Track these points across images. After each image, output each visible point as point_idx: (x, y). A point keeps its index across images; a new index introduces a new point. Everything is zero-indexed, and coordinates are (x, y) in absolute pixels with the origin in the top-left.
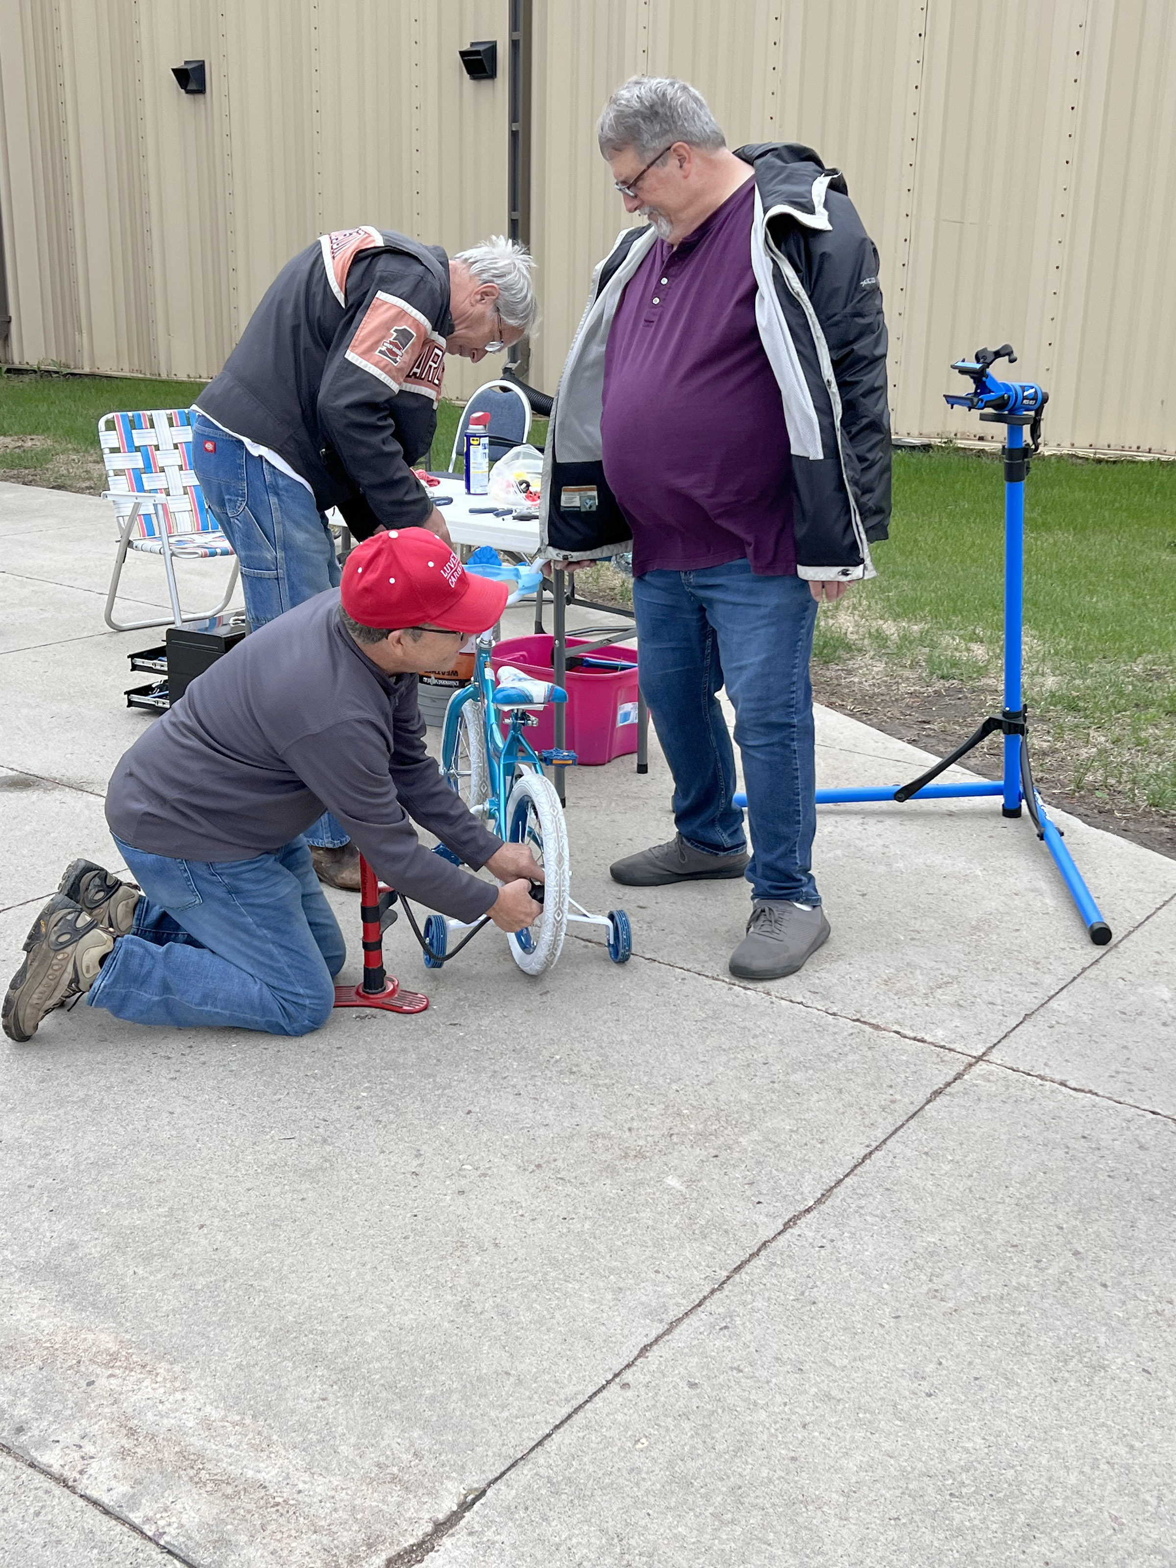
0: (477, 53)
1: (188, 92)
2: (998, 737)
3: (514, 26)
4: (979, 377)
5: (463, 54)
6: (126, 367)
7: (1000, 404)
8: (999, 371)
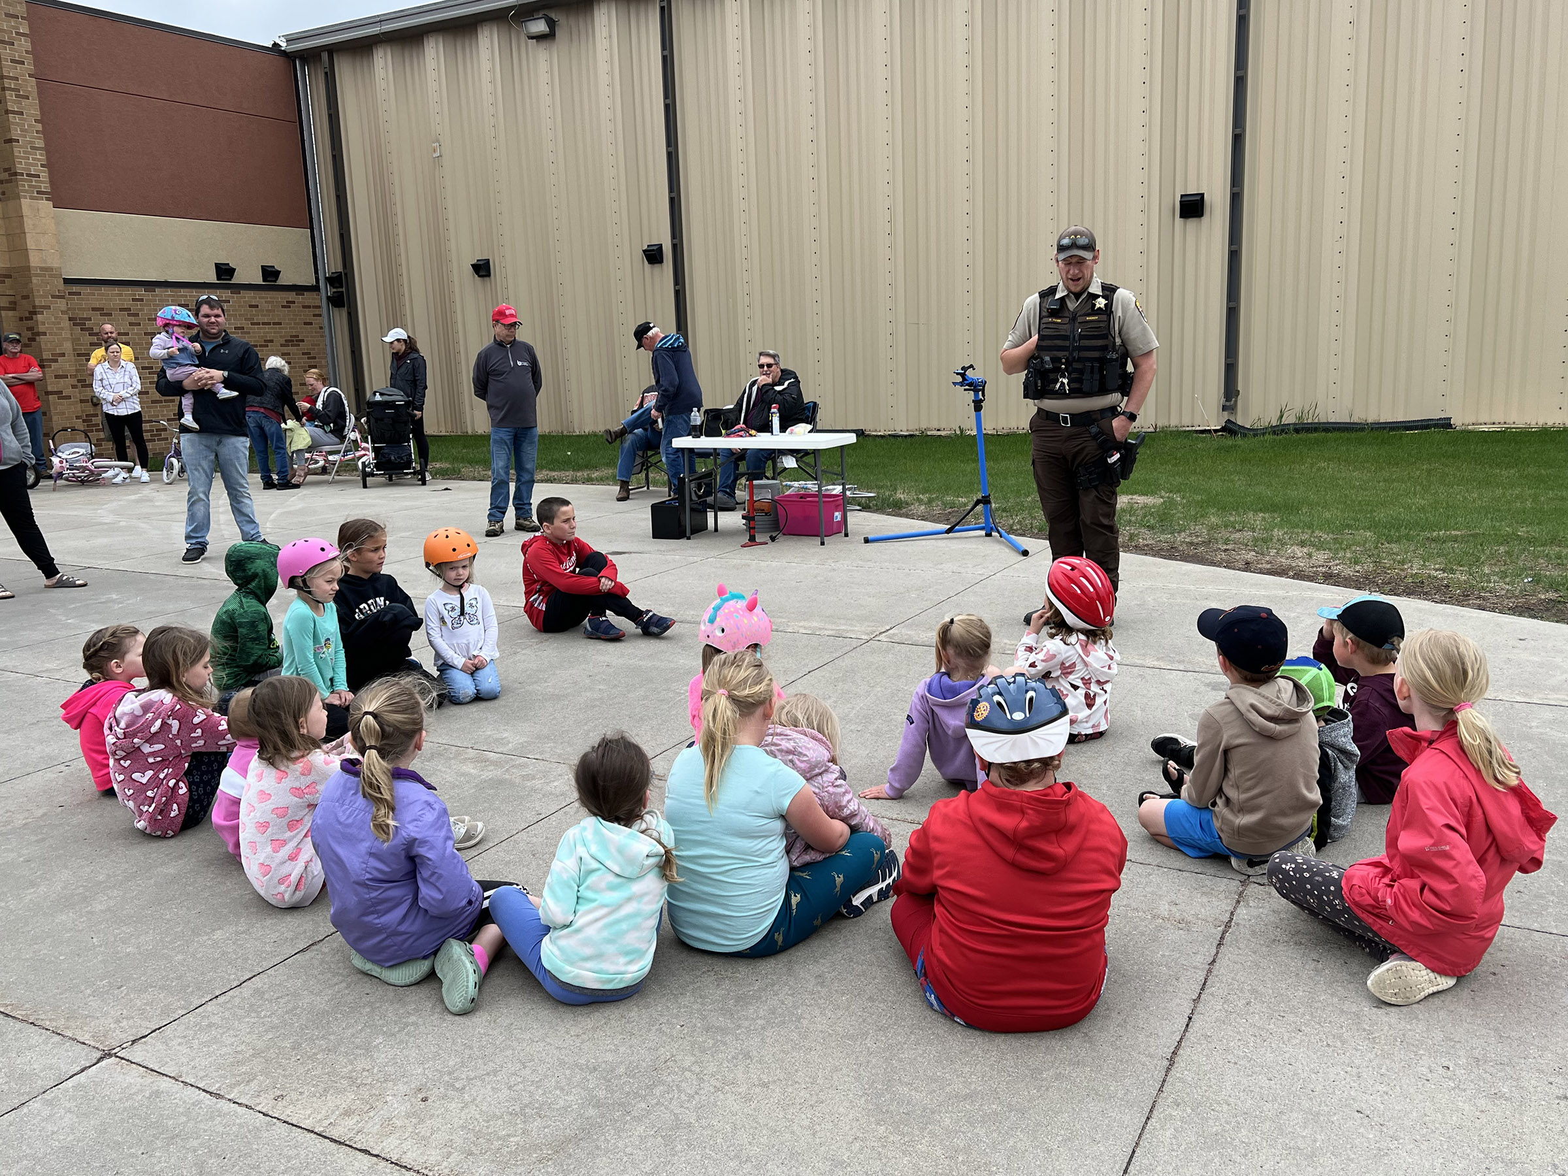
0: (653, 250)
1: (479, 276)
2: (980, 507)
3: (673, 236)
4: (963, 375)
5: (644, 251)
6: (444, 430)
7: (970, 384)
8: (969, 373)
